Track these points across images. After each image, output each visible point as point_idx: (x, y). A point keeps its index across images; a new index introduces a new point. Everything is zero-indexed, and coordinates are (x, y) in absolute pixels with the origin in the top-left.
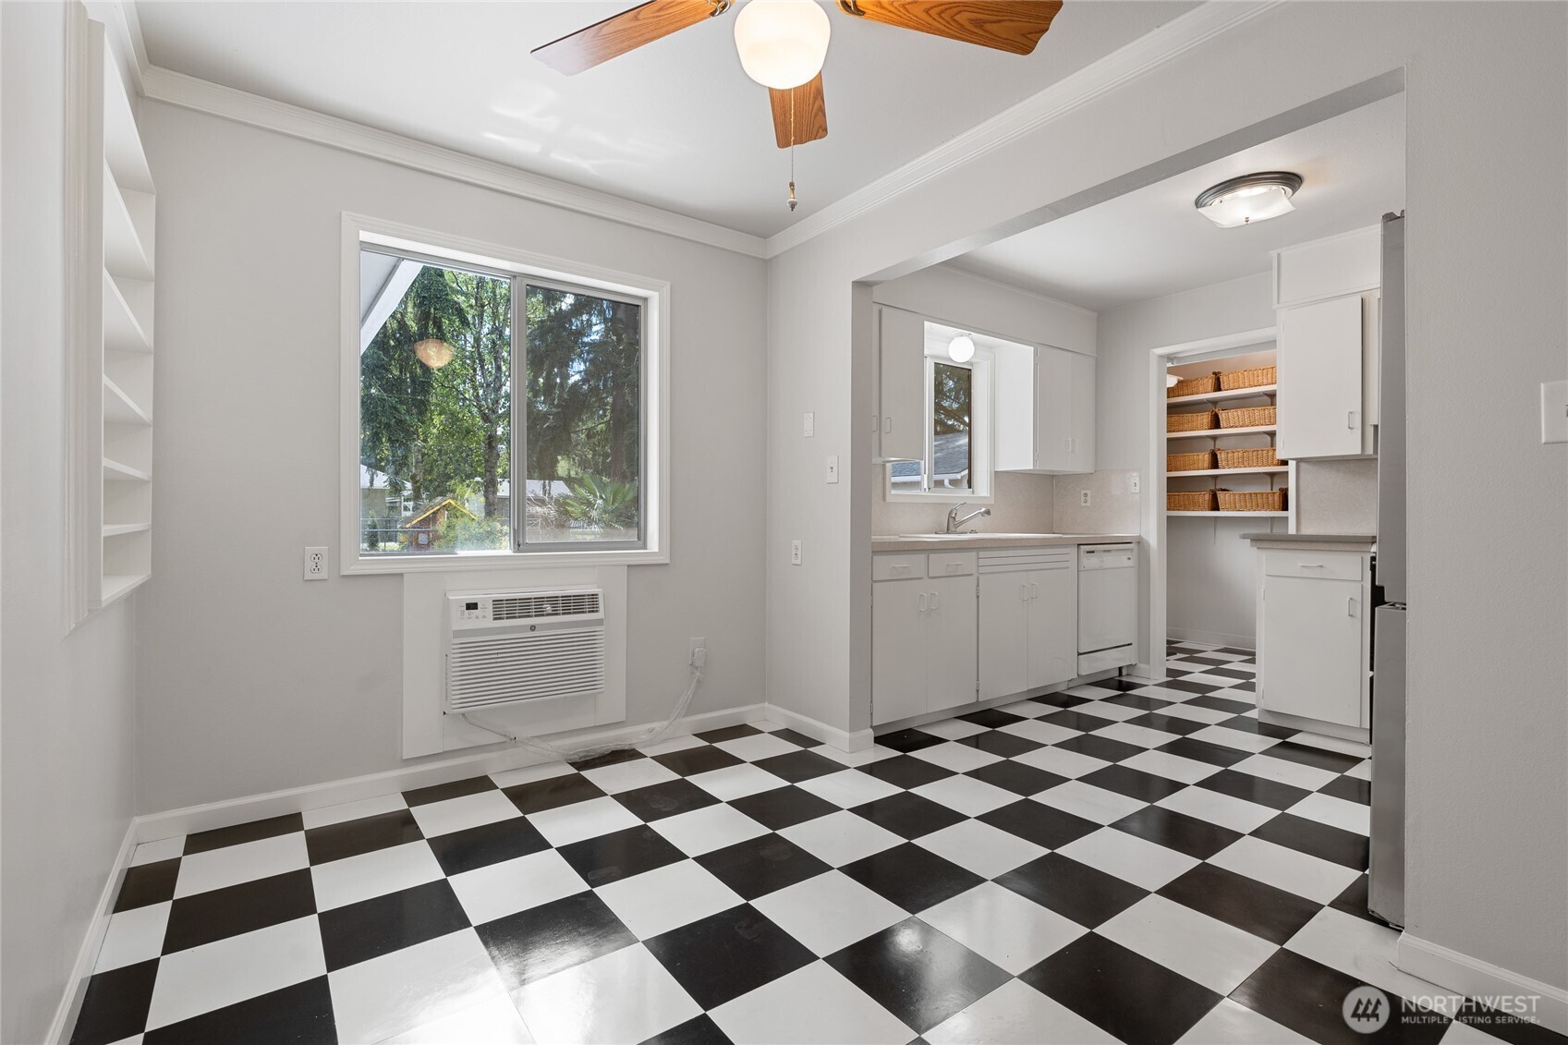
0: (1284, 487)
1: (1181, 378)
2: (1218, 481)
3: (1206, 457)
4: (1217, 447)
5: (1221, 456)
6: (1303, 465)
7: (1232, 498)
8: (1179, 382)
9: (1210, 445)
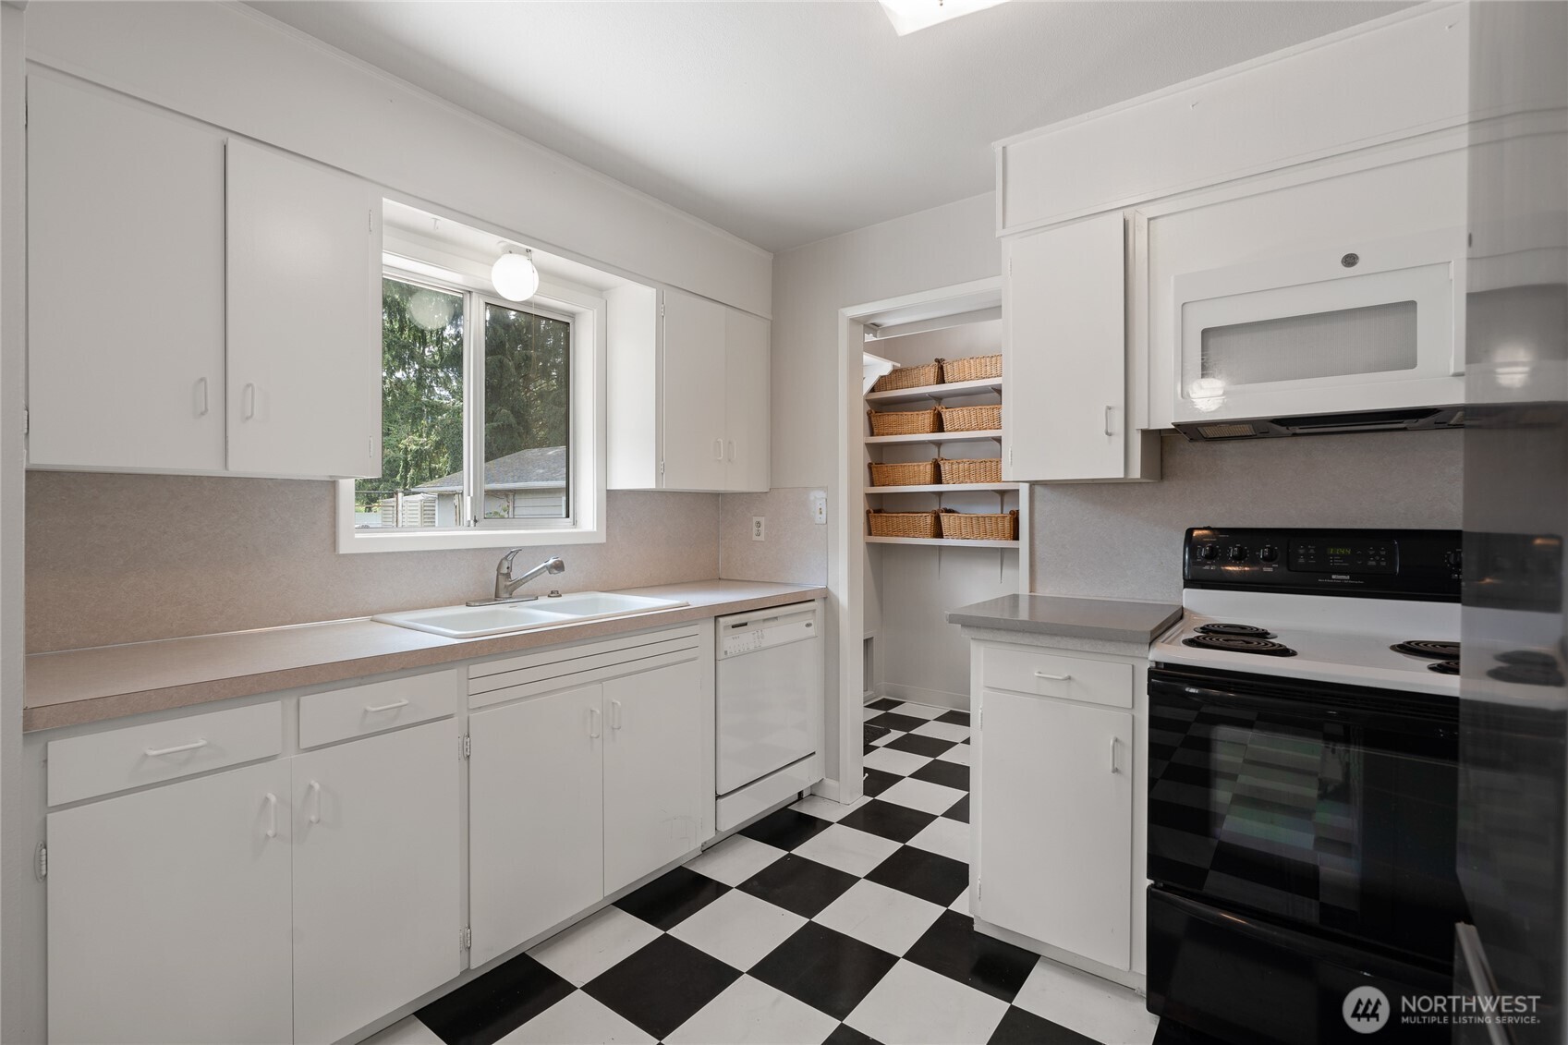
0: (1015, 509)
1: (899, 365)
2: (943, 498)
3: (927, 469)
4: (942, 456)
5: (945, 468)
6: (1038, 489)
7: (957, 522)
8: (895, 371)
9: (933, 453)
